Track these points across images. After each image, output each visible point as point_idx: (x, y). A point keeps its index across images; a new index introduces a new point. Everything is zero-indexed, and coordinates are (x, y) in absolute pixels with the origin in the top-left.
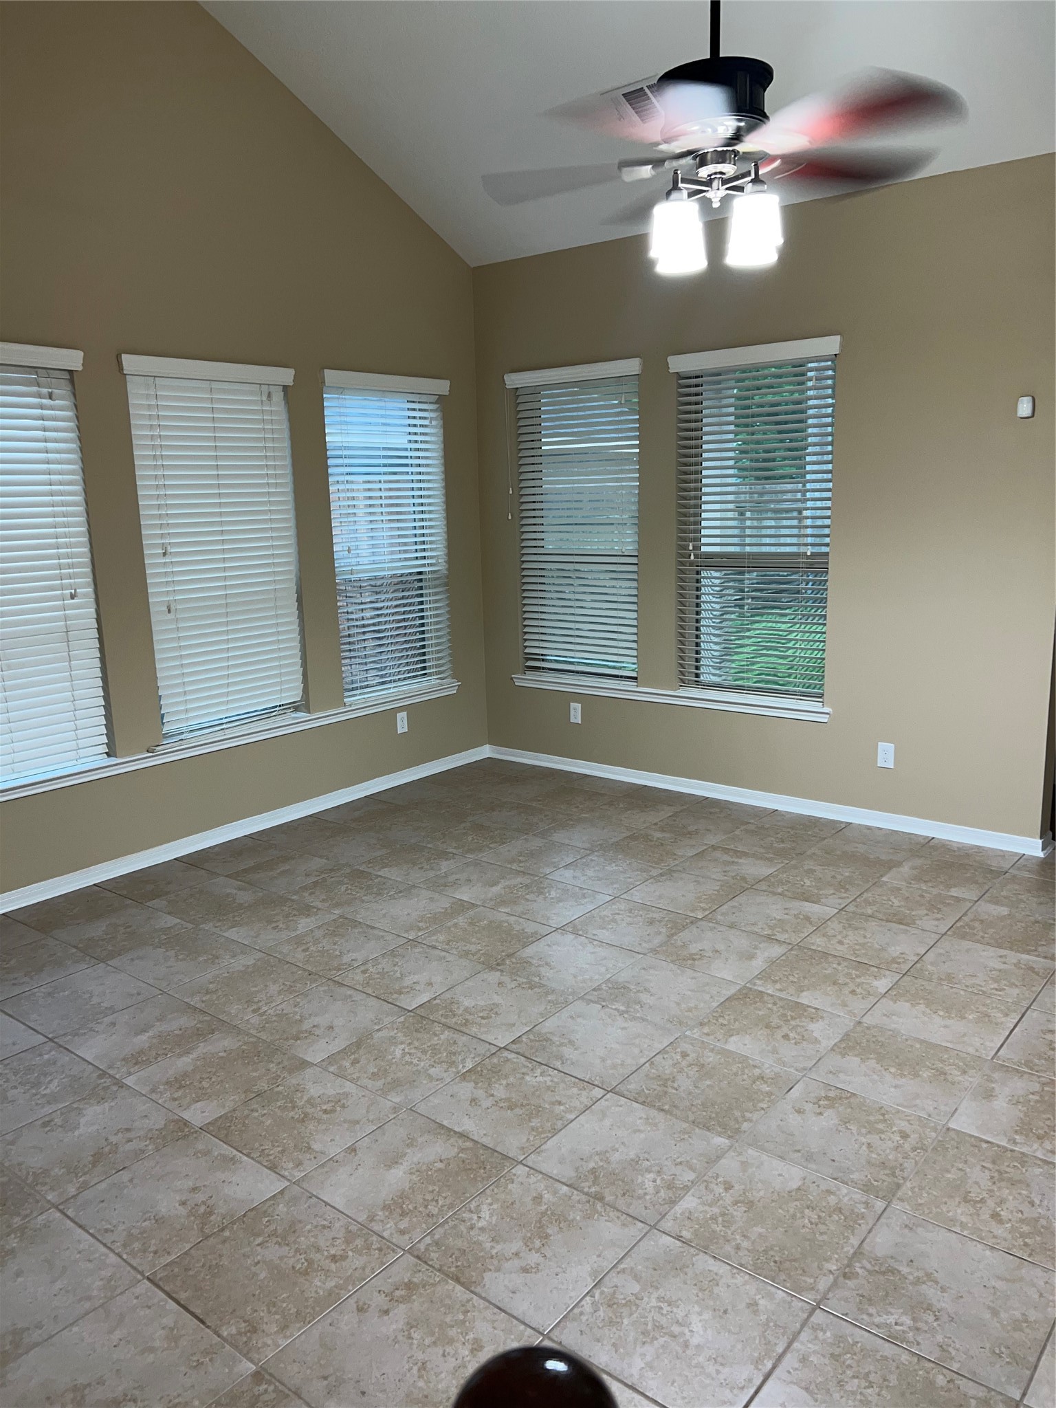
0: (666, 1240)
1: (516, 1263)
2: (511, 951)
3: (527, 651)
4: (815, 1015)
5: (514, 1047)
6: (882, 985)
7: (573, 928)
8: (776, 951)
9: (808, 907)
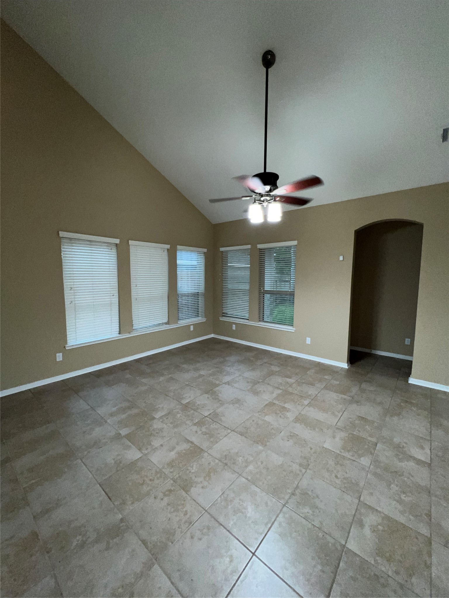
0: (244, 479)
1: (201, 485)
2: (212, 389)
3: (223, 312)
4: (288, 410)
5: (209, 416)
6: (306, 402)
7: (228, 383)
8: (279, 392)
9: (288, 380)
